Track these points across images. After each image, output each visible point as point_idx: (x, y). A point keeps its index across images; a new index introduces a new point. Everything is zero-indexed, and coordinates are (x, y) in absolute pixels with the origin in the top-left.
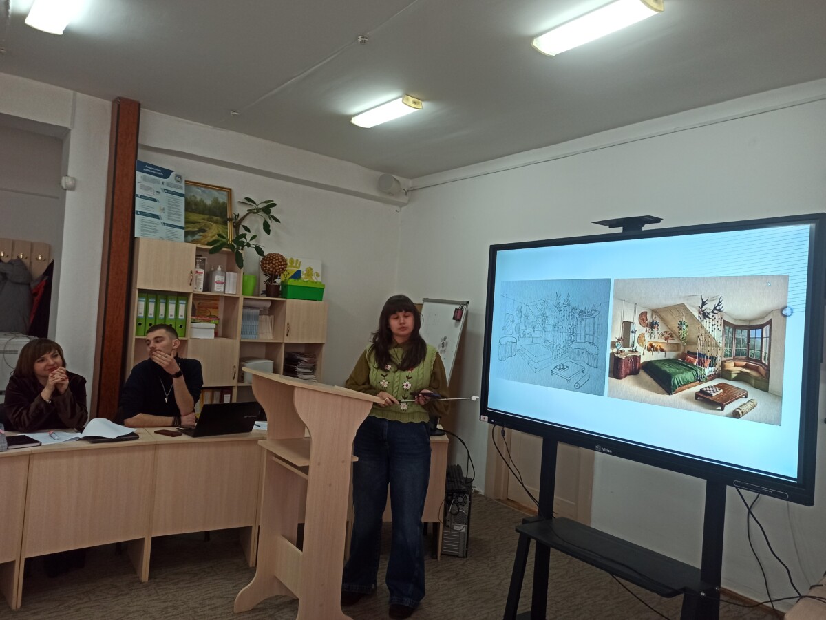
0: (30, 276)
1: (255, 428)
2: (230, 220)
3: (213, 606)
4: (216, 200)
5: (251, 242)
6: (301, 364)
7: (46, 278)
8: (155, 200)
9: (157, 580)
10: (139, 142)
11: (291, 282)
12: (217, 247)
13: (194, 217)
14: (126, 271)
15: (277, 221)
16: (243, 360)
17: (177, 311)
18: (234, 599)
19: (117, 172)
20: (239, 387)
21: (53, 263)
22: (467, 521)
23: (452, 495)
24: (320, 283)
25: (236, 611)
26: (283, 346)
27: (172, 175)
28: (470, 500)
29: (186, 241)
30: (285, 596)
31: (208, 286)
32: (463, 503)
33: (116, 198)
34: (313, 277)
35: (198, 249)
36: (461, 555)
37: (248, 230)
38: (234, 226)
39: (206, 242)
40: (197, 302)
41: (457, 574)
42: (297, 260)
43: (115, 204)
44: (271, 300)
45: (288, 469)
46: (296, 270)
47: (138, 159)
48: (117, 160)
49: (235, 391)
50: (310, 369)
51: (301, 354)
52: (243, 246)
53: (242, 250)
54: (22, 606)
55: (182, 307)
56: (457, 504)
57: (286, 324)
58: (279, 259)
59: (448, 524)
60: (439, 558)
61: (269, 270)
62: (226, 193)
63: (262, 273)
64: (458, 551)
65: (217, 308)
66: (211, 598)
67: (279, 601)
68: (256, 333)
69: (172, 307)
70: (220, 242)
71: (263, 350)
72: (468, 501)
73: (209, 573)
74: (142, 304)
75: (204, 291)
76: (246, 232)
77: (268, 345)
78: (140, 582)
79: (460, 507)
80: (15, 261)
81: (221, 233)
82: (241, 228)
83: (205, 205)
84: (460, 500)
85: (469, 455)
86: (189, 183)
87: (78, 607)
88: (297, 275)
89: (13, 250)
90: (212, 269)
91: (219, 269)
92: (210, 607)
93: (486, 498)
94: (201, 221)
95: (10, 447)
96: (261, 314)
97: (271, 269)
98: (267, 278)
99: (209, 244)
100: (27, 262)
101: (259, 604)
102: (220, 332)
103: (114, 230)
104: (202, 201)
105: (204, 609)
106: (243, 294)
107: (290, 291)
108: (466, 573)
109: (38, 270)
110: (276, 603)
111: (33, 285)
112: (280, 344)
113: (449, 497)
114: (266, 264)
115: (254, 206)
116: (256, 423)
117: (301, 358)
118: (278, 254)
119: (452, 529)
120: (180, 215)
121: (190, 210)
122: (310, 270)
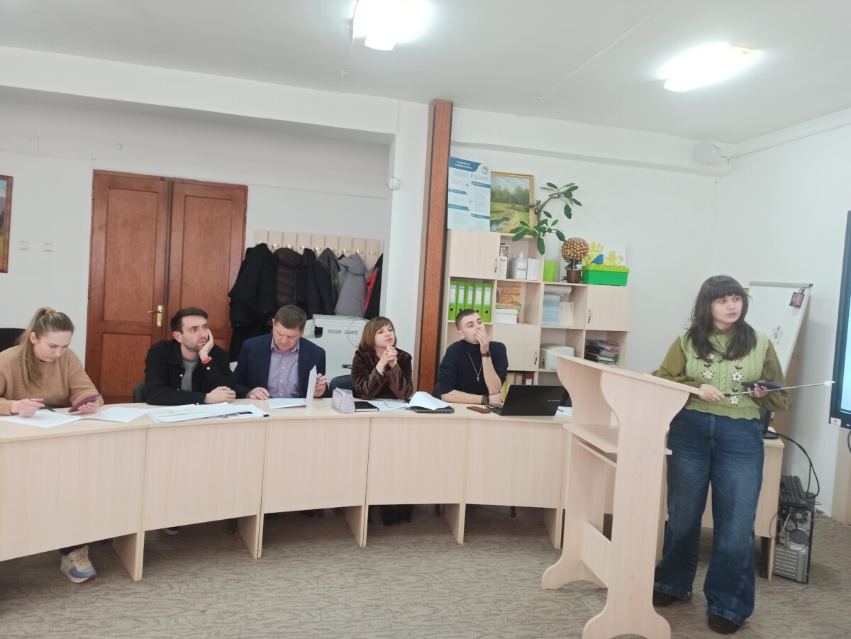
0: (365, 268)
1: (558, 412)
2: (532, 206)
3: (522, 578)
4: (519, 189)
5: (552, 228)
6: (603, 352)
7: (377, 269)
8: (464, 193)
9: (471, 544)
10: (452, 140)
11: (593, 267)
12: (519, 235)
13: (499, 206)
14: (440, 260)
15: (579, 204)
16: (544, 346)
17: (483, 297)
18: (541, 576)
19: (433, 170)
20: (540, 373)
21: (382, 255)
22: (809, 541)
23: (787, 510)
24: (624, 267)
25: (544, 586)
26: (584, 333)
27: (480, 167)
28: (812, 518)
29: (491, 231)
30: (592, 583)
31: (510, 274)
32: (804, 521)
33: (432, 193)
34: (616, 261)
35: (502, 237)
36: (799, 579)
37: (549, 215)
38: (536, 213)
39: (509, 231)
40: (501, 289)
41: (794, 600)
42: (599, 244)
43: (432, 199)
44: (572, 286)
45: (593, 455)
46: (598, 254)
47: (451, 155)
48: (434, 158)
49: (536, 376)
50: (613, 358)
51: (602, 342)
52: (544, 232)
53: (543, 235)
54: (367, 545)
55: (487, 293)
56: (795, 520)
57: (587, 311)
58: (580, 244)
59: (782, 541)
60: (770, 578)
61: (570, 255)
62: (528, 180)
63: (562, 259)
64: (796, 574)
65: (519, 294)
66: (519, 570)
67: (585, 586)
68: (557, 320)
69: (479, 293)
70: (523, 229)
71: (563, 337)
72: (809, 518)
73: (516, 546)
74: (454, 291)
75: (507, 278)
76: (546, 218)
77: (568, 331)
78: (458, 544)
79: (799, 525)
80: (354, 255)
81: (523, 220)
82: (542, 213)
83: (509, 194)
84: (799, 516)
85: (811, 465)
86: (494, 174)
87: (408, 554)
88: (599, 260)
89: (352, 246)
90: (515, 257)
91: (521, 256)
92: (518, 578)
93: (835, 521)
94: (505, 209)
95: (357, 410)
96: (561, 301)
97: (572, 255)
98: (567, 264)
99: (512, 232)
100: (362, 256)
101: (565, 585)
102: (522, 319)
103: (430, 224)
104: (506, 190)
105: (514, 579)
106: (544, 280)
107: (591, 276)
108: (807, 601)
109: (371, 263)
110: (583, 588)
111: (367, 276)
112: (581, 331)
113: (784, 511)
114: (567, 249)
115: (555, 191)
116: (559, 408)
117: (603, 346)
118: (580, 238)
119: (786, 547)
120: (486, 206)
121: (495, 200)
122: (612, 254)
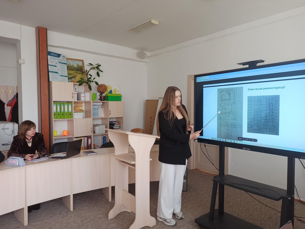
2: (84, 72)
4: (78, 65)
5: (93, 80)
6: (115, 125)
8: (56, 66)
10: (48, 44)
11: (109, 95)
12: (80, 83)
13: (71, 72)
14: (47, 94)
15: (102, 71)
16: (94, 126)
20: (94, 136)
24: (120, 94)
25: (110, 218)
26: (109, 119)
27: (61, 56)
33: (41, 66)
34: (117, 92)
35: (74, 84)
38: (86, 75)
40: (75, 105)
42: (110, 86)
44: (102, 102)
46: (110, 90)
47: (48, 50)
48: (40, 51)
50: (119, 127)
54: (28, 224)
55: (70, 107)
57: (109, 111)
61: (100, 91)
62: (81, 62)
63: (97, 92)
69: (66, 107)
70: (82, 81)
74: (55, 107)
75: (77, 100)
76: (91, 77)
77: (102, 119)
81: (81, 77)
86: (67, 59)
90: (79, 92)
96: (99, 108)
98: (100, 94)
103: (41, 79)
104: (73, 66)
106: (92, 101)
107: (109, 98)
114: (99, 88)
115: (92, 66)
118: (104, 84)
120: (66, 72)
121: (69, 69)
122: (115, 90)
